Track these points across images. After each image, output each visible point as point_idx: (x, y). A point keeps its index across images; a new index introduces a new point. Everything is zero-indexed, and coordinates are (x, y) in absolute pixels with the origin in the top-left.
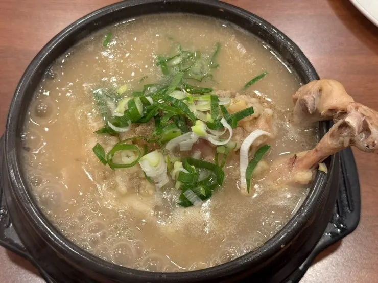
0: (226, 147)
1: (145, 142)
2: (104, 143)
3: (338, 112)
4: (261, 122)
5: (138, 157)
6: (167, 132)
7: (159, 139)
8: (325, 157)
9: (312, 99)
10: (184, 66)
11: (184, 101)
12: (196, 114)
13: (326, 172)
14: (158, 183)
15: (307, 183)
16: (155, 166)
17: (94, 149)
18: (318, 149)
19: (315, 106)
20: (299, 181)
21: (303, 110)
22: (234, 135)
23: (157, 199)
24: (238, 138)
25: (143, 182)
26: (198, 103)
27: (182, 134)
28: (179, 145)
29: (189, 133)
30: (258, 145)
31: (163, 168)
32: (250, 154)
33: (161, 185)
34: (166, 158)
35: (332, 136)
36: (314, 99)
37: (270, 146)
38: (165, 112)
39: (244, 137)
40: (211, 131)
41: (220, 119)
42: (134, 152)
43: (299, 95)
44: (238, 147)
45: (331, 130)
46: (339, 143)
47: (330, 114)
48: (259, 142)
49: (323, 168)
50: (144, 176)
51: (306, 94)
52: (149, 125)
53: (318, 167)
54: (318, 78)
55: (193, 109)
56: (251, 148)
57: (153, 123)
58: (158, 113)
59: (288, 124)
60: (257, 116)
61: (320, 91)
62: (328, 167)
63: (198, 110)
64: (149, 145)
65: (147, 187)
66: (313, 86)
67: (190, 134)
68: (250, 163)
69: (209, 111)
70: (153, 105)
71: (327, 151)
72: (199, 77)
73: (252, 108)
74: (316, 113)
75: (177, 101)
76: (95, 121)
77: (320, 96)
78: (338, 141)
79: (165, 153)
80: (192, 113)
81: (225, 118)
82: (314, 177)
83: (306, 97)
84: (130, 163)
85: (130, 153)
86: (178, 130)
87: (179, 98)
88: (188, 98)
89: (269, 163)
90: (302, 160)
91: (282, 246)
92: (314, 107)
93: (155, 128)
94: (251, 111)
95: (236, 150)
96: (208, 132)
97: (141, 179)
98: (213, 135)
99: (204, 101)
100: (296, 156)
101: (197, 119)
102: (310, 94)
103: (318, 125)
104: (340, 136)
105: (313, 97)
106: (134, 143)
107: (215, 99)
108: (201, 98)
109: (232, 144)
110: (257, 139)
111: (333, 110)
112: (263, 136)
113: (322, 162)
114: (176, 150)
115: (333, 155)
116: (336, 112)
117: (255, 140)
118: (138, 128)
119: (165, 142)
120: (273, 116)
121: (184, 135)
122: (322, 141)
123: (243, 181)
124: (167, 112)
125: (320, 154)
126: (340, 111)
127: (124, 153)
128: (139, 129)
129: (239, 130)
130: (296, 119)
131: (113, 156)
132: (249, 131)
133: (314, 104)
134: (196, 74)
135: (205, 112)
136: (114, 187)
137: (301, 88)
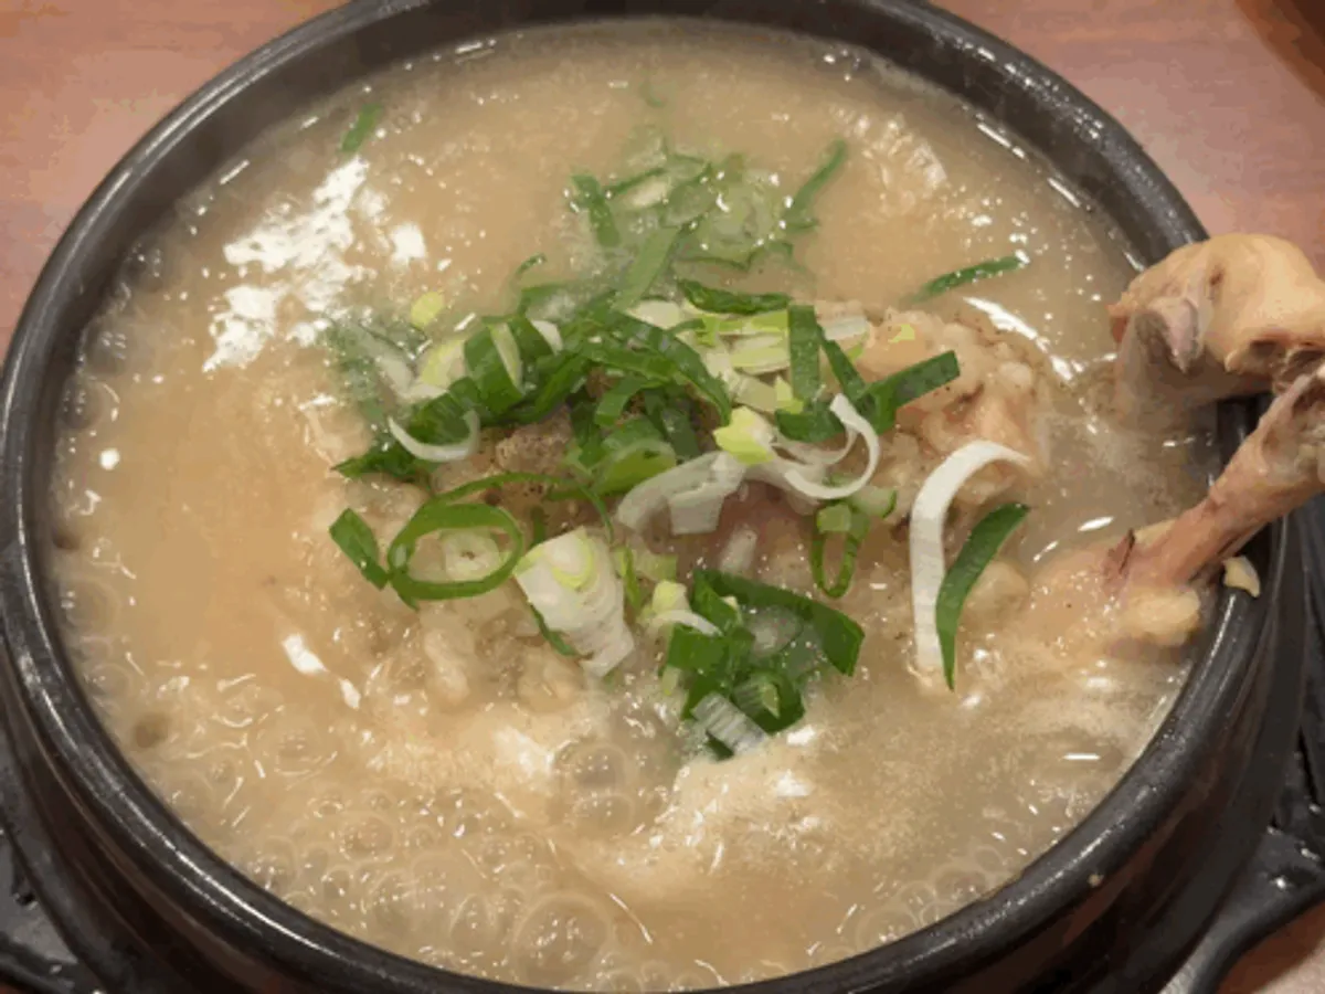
0: (854, 510)
1: (534, 500)
2: (374, 510)
3: (1290, 354)
4: (990, 413)
5: (507, 555)
6: (621, 451)
7: (590, 485)
8: (1247, 529)
9: (1185, 309)
10: (677, 212)
11: (683, 336)
12: (733, 383)
13: (1255, 592)
14: (589, 657)
15: (1181, 640)
16: (579, 590)
17: (334, 531)
18: (1219, 499)
19: (1200, 339)
20: (1149, 635)
21: (1153, 359)
22: (885, 463)
23: (588, 717)
24: (900, 475)
25: (533, 656)
26: (737, 344)
27: (680, 462)
28: (667, 510)
29: (707, 457)
30: (981, 501)
31: (610, 598)
32: (951, 539)
33: (601, 664)
34: (620, 555)
35: (1271, 442)
36: (1194, 312)
37: (1025, 509)
38: (610, 372)
39: (924, 472)
40: (794, 447)
41: (828, 402)
42: (494, 537)
43: (1136, 304)
44: (901, 507)
45: (1264, 422)
46: (1300, 467)
47: (1257, 365)
48: (986, 490)
49: (1241, 575)
50: (535, 631)
51: (1162, 293)
52: (550, 431)
53: (1222, 572)
54: (1201, 235)
55: (719, 364)
56: (953, 513)
57: (565, 425)
58: (583, 381)
59: (1095, 425)
60: (970, 389)
61: (1216, 280)
62: (1263, 570)
63: (739, 371)
64: (550, 509)
65: (547, 673)
66: (1186, 264)
67: (710, 463)
68: (951, 570)
69: (782, 373)
70: (564, 352)
71: (1254, 505)
72: (739, 252)
73: (951, 355)
74: (1204, 365)
75: (656, 332)
76: (336, 431)
77: (1215, 299)
78: (1297, 461)
79: (618, 539)
80: (719, 383)
81: (846, 393)
82: (1208, 615)
83: (1161, 305)
84: (479, 577)
85: (477, 540)
86: (665, 449)
87: (665, 326)
88: (697, 324)
89: (1027, 571)
90: (1157, 550)
91: (1095, 880)
92: (1195, 344)
93: (574, 440)
94: (946, 366)
95: (892, 520)
96: (783, 453)
97: (524, 640)
98: (802, 462)
99: (760, 335)
100: (1131, 540)
101: (737, 405)
102: (1177, 291)
103: (1211, 421)
104: (1301, 441)
105: (1187, 302)
106: (492, 499)
107: (804, 323)
108: (748, 326)
109: (877, 498)
110: (978, 476)
111: (1267, 347)
112: (1000, 467)
113: (1237, 555)
114: (658, 530)
115: (1280, 520)
116: (1282, 355)
117: (968, 481)
118: (506, 441)
119: (614, 496)
120: (1033, 393)
121: (688, 465)
122: (1231, 467)
123: (927, 642)
124: (619, 373)
125: (1225, 521)
126: (1297, 348)
127: (453, 542)
128: (508, 447)
129: (904, 443)
130: (1127, 397)
131: (409, 553)
132: (942, 448)
133: (1195, 331)
134: (728, 241)
135: (767, 378)
136: (418, 678)
137: (1141, 279)
